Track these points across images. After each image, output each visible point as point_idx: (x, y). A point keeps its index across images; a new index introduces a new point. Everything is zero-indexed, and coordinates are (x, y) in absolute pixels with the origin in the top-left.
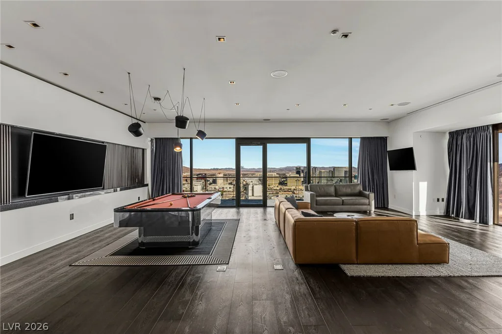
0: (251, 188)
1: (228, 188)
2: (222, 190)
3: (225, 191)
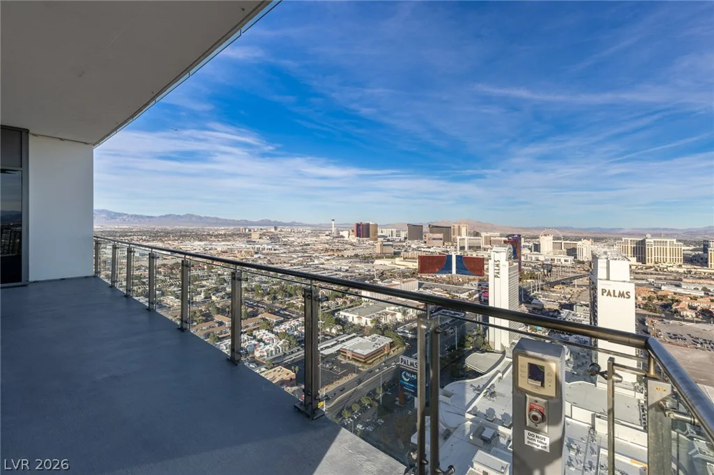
0: (605, 265)
1: (562, 261)
2: (549, 263)
3: (555, 266)
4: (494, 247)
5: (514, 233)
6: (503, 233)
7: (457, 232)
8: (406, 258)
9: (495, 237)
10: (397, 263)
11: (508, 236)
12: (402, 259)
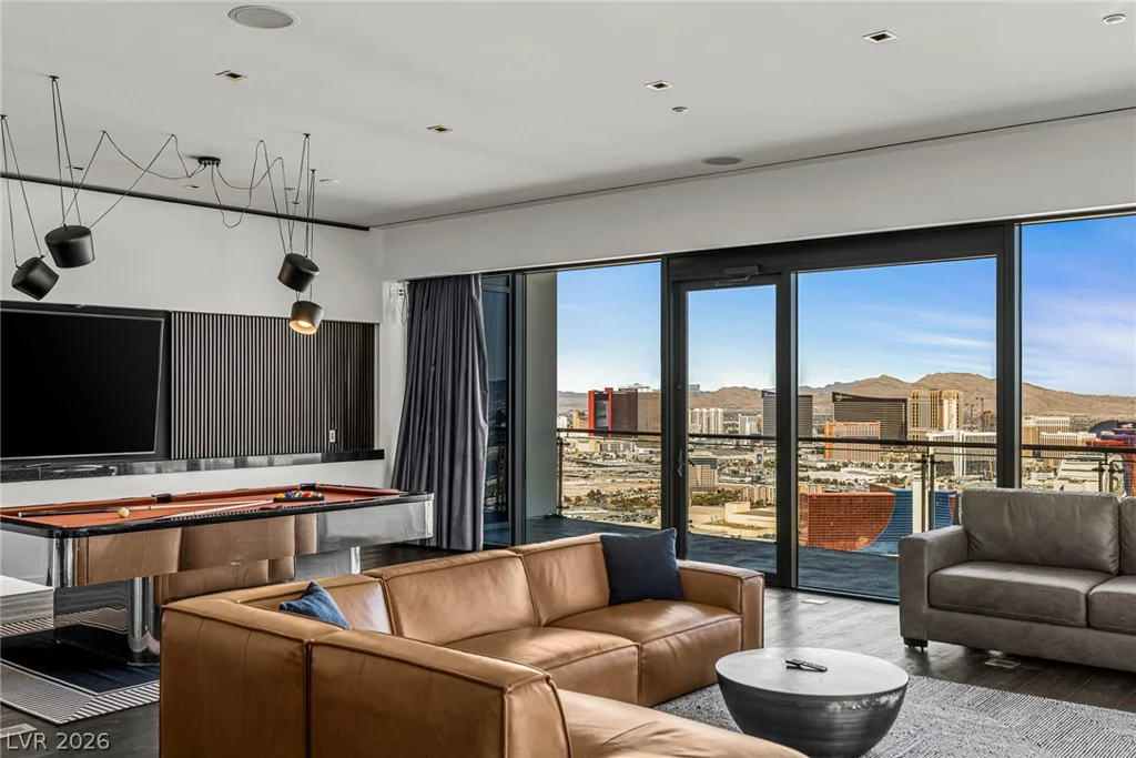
4: (1063, 465)
5: (1119, 418)
6: (1081, 415)
7: (925, 414)
8: (759, 504)
9: (1055, 430)
10: (731, 519)
11: (1096, 428)
12: (746, 506)
